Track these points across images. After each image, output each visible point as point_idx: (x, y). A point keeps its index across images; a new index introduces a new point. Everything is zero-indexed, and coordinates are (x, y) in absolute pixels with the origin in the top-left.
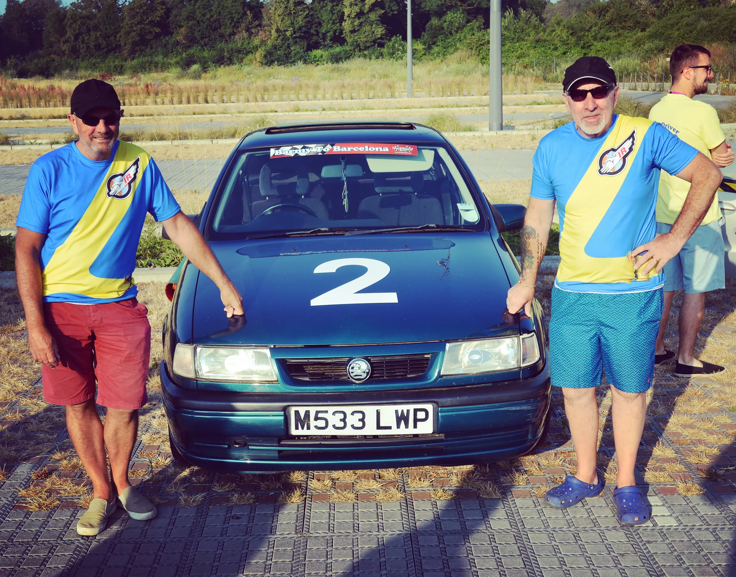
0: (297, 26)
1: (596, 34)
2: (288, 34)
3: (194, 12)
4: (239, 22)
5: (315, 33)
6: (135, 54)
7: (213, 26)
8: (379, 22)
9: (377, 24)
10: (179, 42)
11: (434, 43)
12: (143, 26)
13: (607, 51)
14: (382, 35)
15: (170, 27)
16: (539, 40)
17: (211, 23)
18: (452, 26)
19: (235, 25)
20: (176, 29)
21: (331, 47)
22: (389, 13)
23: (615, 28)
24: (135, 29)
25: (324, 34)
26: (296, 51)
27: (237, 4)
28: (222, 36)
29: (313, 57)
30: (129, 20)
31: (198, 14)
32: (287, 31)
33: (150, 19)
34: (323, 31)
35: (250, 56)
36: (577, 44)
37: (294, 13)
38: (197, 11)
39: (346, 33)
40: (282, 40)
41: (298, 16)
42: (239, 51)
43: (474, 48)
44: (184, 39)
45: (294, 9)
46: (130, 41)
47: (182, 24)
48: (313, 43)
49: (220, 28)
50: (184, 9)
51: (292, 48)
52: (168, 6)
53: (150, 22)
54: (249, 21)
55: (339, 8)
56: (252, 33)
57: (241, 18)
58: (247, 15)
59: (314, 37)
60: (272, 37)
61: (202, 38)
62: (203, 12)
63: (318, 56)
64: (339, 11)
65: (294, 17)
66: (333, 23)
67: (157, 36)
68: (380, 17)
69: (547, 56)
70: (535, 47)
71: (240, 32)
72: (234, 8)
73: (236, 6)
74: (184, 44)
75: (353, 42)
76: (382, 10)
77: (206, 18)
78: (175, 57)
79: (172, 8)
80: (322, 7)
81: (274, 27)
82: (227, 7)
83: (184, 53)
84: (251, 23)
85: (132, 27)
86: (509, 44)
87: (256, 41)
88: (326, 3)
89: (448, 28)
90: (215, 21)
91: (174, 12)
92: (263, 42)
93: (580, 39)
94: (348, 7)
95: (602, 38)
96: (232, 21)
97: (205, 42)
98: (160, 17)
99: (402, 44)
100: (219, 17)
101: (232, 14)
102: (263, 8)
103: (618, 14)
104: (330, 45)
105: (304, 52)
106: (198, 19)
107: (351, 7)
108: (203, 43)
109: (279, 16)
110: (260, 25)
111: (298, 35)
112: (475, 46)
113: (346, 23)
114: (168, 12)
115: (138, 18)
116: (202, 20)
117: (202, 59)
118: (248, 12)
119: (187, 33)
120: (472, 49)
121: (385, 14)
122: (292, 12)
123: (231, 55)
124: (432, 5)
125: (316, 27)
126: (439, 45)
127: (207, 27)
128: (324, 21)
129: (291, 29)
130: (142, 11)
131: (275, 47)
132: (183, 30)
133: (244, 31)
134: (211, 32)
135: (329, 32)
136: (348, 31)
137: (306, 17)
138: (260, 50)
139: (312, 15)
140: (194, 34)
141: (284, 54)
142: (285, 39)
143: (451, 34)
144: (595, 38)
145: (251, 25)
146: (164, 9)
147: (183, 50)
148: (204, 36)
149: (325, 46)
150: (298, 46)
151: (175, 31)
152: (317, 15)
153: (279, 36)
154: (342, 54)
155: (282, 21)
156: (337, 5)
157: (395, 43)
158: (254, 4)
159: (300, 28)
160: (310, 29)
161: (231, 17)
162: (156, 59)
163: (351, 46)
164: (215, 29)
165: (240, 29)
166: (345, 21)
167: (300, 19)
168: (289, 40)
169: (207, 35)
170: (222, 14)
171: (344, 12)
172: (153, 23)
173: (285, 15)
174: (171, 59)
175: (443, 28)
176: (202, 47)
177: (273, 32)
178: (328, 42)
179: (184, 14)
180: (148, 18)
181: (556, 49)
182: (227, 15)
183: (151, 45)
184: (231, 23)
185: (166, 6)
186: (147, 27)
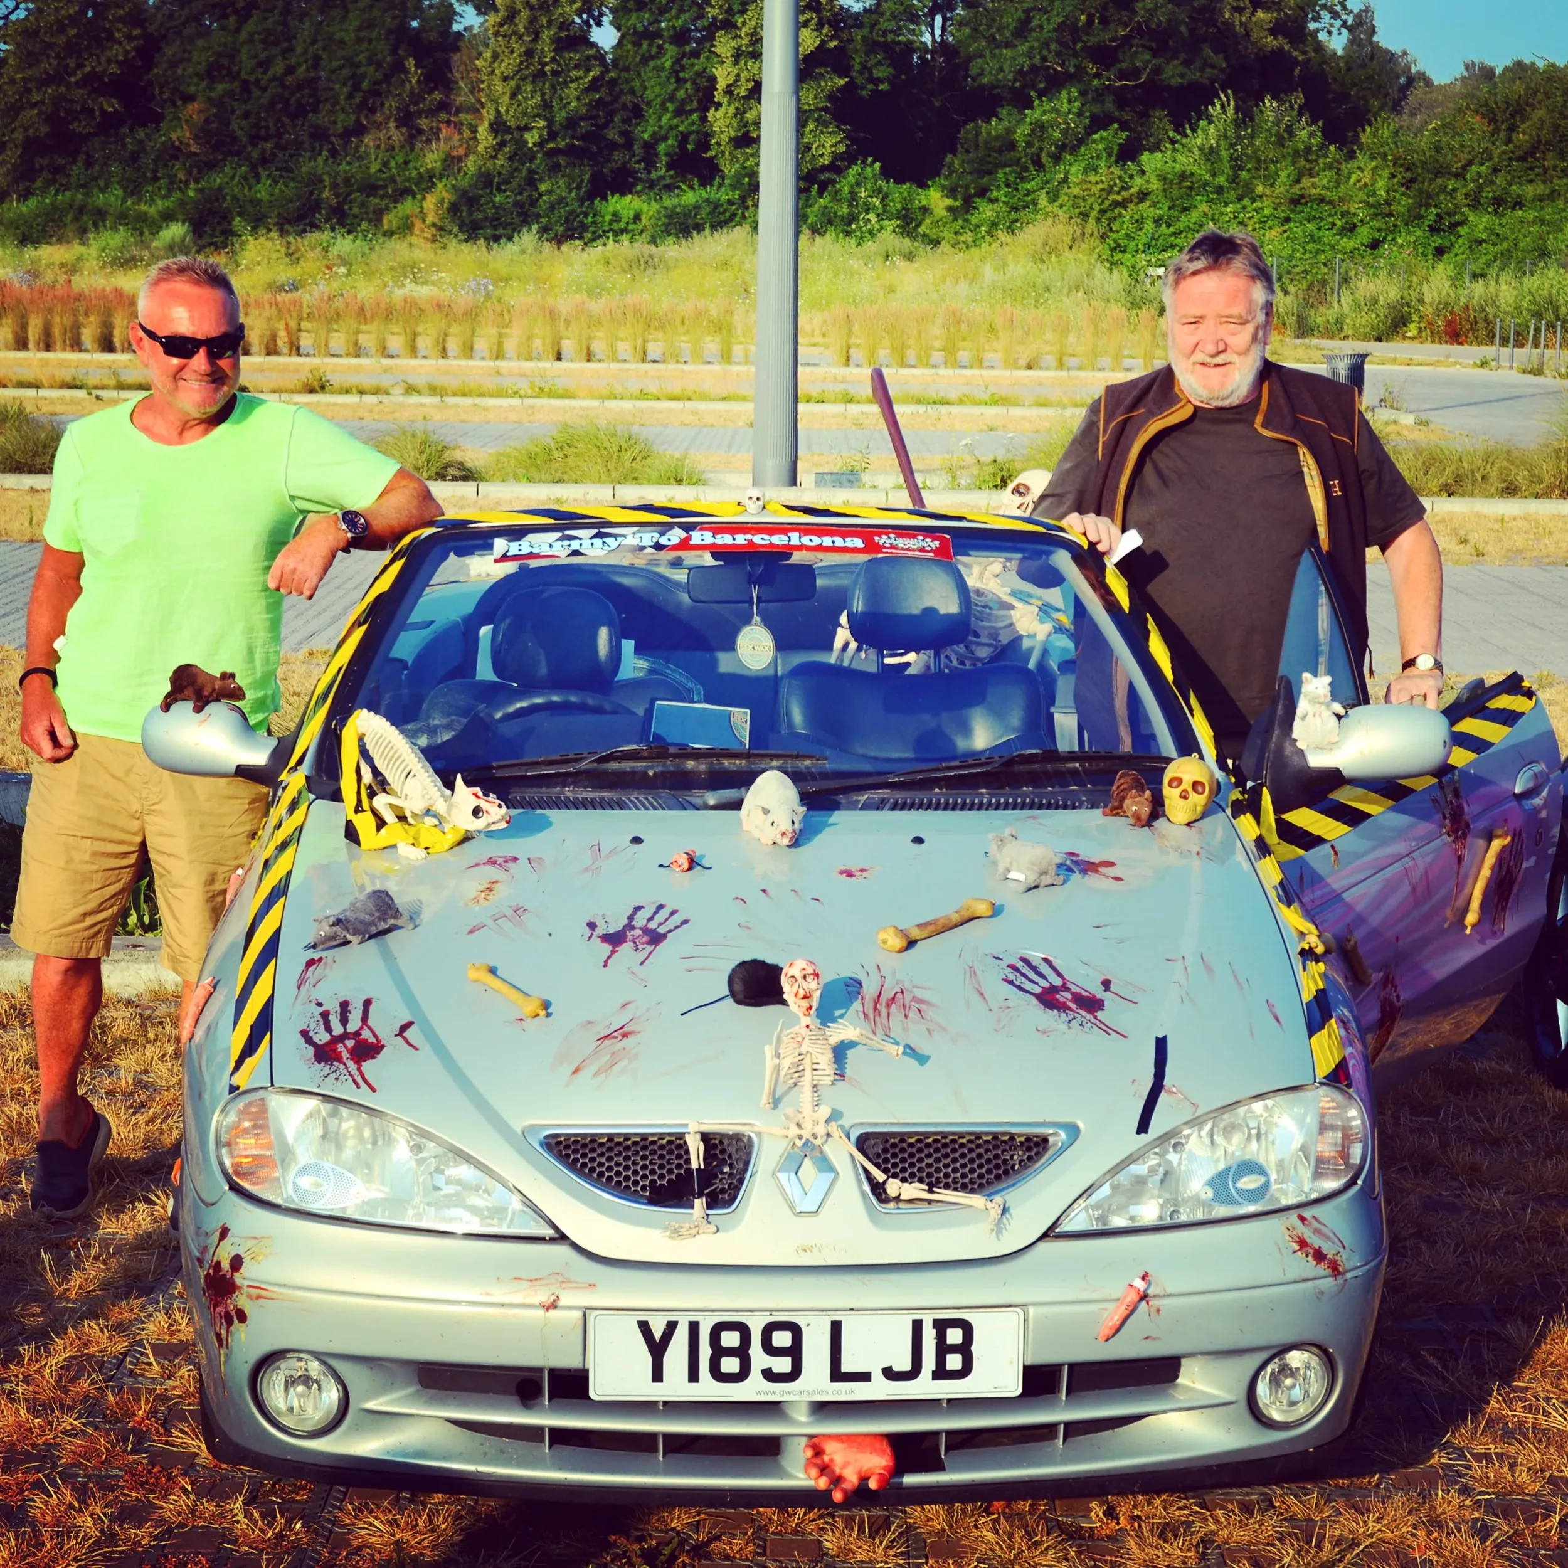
0: (560, 116)
1: (1480, 188)
2: (531, 138)
3: (233, 54)
4: (378, 94)
5: (619, 140)
6: (33, 181)
7: (293, 101)
8: (827, 117)
9: (820, 122)
10: (178, 149)
11: (983, 193)
12: (62, 89)
13: (1505, 245)
14: (836, 157)
15: (153, 97)
16: (1302, 196)
17: (286, 93)
18: (1041, 139)
19: (363, 103)
20: (174, 104)
21: (669, 188)
22: (863, 88)
23: (1545, 170)
24: (36, 98)
25: (649, 147)
26: (553, 198)
27: (374, 35)
28: (319, 135)
29: (608, 218)
30: (20, 69)
31: (246, 62)
32: (527, 128)
33: (88, 69)
34: (646, 136)
35: (407, 206)
36: (1414, 218)
37: (555, 73)
38: (244, 51)
39: (719, 144)
40: (510, 159)
41: (565, 84)
42: (371, 188)
43: (1094, 214)
44: (196, 138)
45: (553, 59)
46: (19, 136)
47: (193, 89)
48: (612, 171)
49: (316, 110)
50: (200, 43)
51: (543, 187)
52: (151, 29)
53: (87, 80)
54: (412, 94)
55: (699, 63)
56: (420, 132)
57: (387, 78)
58: (406, 71)
59: (616, 155)
60: (480, 148)
61: (254, 140)
62: (263, 56)
63: (627, 214)
64: (699, 74)
65: (553, 87)
66: (680, 112)
67: (109, 125)
68: (831, 97)
69: (1318, 252)
70: (1287, 220)
71: (379, 126)
72: (365, 45)
73: (370, 41)
74: (195, 154)
75: (739, 177)
76: (840, 76)
77: (270, 74)
78: (164, 197)
79: (164, 37)
80: (646, 60)
81: (488, 114)
82: (342, 42)
83: (192, 185)
84: (416, 98)
85: (28, 91)
86: (1204, 207)
87: (432, 159)
88: (660, 47)
89: (1029, 144)
90: (300, 87)
91: (170, 51)
92: (451, 162)
93: (1425, 200)
94: (729, 61)
95: (1498, 201)
96: (356, 87)
97: (263, 151)
98: (120, 64)
99: (880, 190)
100: (313, 74)
101: (358, 66)
102: (457, 49)
103: (1557, 127)
104: (668, 181)
105: (581, 201)
106: (244, 75)
107: (736, 63)
108: (255, 155)
109: (505, 79)
110: (444, 106)
111: (562, 144)
112: (1097, 207)
113: (720, 113)
114: (149, 49)
115: (48, 65)
116: (258, 81)
117: (250, 209)
118: (410, 63)
119: (207, 121)
120: (1085, 216)
121: (850, 87)
122: (547, 68)
123: (345, 199)
124: (1001, 69)
125: (623, 121)
126: (997, 200)
127: (272, 103)
128: (649, 104)
129: (542, 123)
130: (61, 40)
131: (486, 180)
132: (193, 111)
133: (392, 124)
134: (285, 119)
135: (665, 138)
136: (725, 138)
137: (594, 86)
138: (440, 186)
139: (613, 82)
140: (228, 124)
141: (516, 204)
142: (521, 154)
143: (1038, 164)
144: (1476, 203)
145: (416, 104)
146: (136, 38)
147: (190, 173)
148: (263, 132)
149: (652, 185)
150: (562, 182)
151: (169, 111)
152: (628, 81)
153: (502, 144)
154: (703, 214)
155: (513, 96)
156: (695, 54)
157: (858, 184)
158: (433, 36)
159: (571, 123)
160: (606, 125)
161: (353, 76)
162: (100, 200)
163: (733, 187)
164: (300, 112)
165: (379, 117)
166: (718, 105)
167: (572, 91)
168: (532, 159)
169: (272, 130)
170: (323, 63)
171: (713, 80)
172: (95, 83)
173: (523, 79)
174: (152, 202)
175: (1012, 146)
176: (253, 167)
177: (483, 130)
178: (661, 171)
179: (200, 58)
180: (80, 66)
181: (1350, 229)
182: (341, 68)
183: (87, 153)
184: (350, 96)
185: (144, 28)
186: (78, 93)
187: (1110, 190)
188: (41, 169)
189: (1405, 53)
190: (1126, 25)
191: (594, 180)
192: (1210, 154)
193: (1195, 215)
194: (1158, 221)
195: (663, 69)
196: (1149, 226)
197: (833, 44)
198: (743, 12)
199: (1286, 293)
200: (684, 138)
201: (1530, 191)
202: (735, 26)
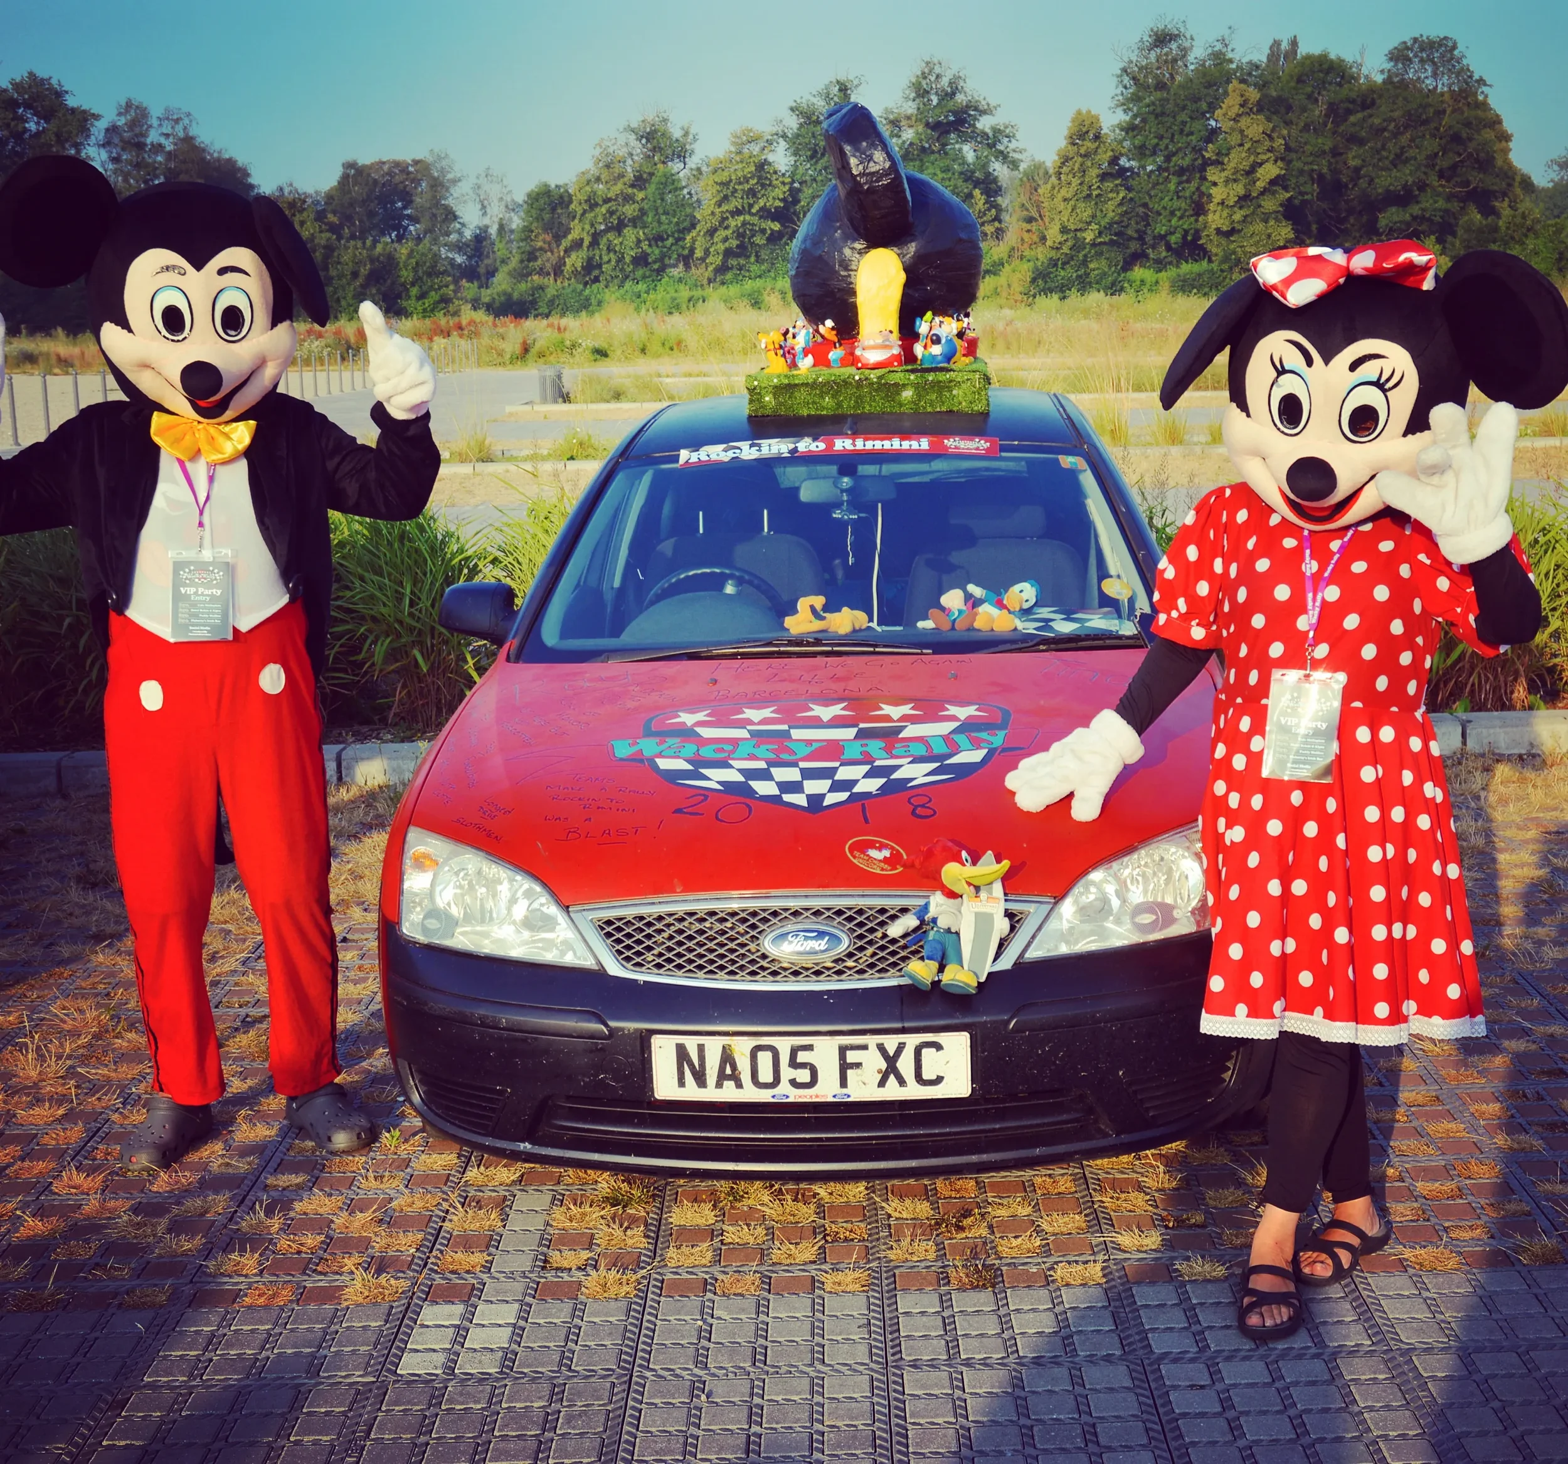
188: (731, 268)
190: (1460, 155)
191: (1125, 261)
195: (1168, 191)
197: (1283, 172)
198: (1227, 155)
200: (1186, 232)
202: (1222, 163)
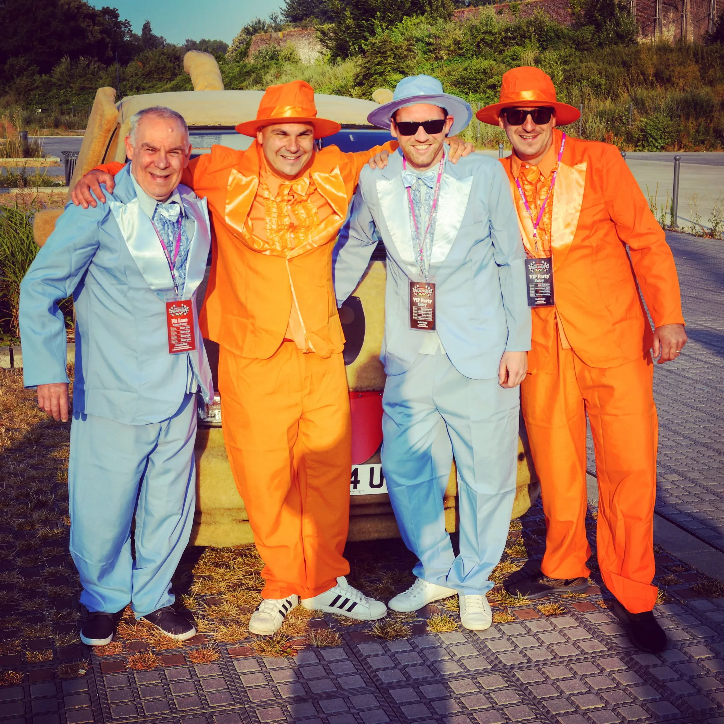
187: (27, 86)
189: (162, 37)
190: (48, 32)
192: (61, 73)
193: (51, 93)
194: (39, 95)
196: (37, 97)
199: (74, 116)
201: (148, 85)
